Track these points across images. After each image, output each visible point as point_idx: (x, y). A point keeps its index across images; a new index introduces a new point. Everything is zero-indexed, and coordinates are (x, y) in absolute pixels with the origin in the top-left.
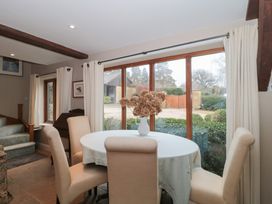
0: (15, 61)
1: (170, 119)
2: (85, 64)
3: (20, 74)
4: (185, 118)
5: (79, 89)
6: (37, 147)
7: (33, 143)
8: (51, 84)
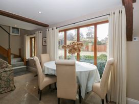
0: (17, 29)
1: (88, 56)
2: (47, 30)
3: (19, 35)
4: (93, 55)
5: (45, 41)
6: (27, 68)
7: (25, 66)
8: (33, 39)
